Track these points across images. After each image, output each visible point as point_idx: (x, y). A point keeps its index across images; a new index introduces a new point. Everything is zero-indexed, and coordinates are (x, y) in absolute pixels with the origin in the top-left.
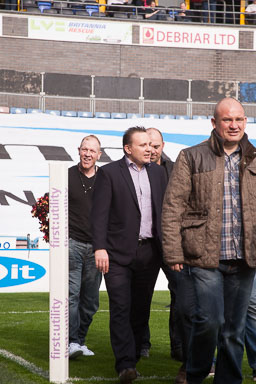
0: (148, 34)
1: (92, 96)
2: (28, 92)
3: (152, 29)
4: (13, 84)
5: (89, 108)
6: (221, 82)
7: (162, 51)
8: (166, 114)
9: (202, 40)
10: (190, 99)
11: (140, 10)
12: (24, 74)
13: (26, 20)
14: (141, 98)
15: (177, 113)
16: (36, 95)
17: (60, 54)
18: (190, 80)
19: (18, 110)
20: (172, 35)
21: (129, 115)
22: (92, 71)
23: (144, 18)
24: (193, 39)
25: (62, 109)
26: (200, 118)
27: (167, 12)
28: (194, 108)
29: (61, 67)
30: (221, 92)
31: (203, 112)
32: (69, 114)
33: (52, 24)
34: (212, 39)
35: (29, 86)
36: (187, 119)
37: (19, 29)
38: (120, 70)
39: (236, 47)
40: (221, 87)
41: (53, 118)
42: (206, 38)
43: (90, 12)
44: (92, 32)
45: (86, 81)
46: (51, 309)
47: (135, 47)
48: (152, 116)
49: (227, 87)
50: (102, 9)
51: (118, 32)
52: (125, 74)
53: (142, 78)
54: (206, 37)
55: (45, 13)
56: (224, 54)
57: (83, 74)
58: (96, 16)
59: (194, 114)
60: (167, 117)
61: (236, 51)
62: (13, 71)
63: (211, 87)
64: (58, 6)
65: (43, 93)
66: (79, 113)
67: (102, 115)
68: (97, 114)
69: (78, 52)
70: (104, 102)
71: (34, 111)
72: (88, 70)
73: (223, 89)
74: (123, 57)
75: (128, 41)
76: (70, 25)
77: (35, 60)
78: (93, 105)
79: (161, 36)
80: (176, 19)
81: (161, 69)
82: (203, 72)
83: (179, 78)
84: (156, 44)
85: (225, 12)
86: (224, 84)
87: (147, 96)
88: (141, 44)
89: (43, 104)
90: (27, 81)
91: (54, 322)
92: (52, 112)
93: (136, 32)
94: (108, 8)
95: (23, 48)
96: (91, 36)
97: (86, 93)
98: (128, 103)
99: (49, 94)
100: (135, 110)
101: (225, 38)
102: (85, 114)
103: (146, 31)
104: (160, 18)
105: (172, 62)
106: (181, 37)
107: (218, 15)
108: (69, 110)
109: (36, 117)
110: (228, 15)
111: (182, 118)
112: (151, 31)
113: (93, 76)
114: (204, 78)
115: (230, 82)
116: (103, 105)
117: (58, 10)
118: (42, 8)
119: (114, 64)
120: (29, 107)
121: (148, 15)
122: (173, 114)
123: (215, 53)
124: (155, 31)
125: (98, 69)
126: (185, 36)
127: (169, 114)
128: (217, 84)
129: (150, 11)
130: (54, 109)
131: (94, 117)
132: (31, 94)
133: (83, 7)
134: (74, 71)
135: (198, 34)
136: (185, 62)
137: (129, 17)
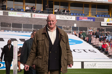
0: (34, 16)
1: (22, 28)
2: (8, 27)
4: (5, 25)
11: (32, 11)
12: (8, 23)
13: (8, 12)
17: (15, 19)
18: (43, 25)
19: (6, 31)
21: (30, 32)
25: (16, 31)
27: (38, 11)
29: (15, 22)
33: (14, 13)
35: (9, 26)
41: (14, 33)
44: (22, 15)
45: (21, 25)
47: (32, 18)
50: (24, 10)
51: (28, 15)
52: (29, 24)
53: (33, 25)
55: (12, 11)
58: (23, 11)
62: (5, 23)
65: (11, 27)
66: (19, 32)
67: (24, 32)
69: (19, 19)
72: (21, 23)
74: (29, 20)
76: (18, 13)
77: (10, 20)
78: (22, 30)
83: (41, 25)
85: (50, 11)
87: (34, 28)
88: (33, 17)
89: (11, 30)
92: (14, 31)
93: (32, 15)
94: (26, 10)
95: (7, 18)
97: (21, 27)
98: (30, 30)
99: (13, 28)
102: (21, 32)
104: (37, 12)
105: (39, 21)
109: (10, 32)
116: (25, 30)
117: (15, 10)
119: (27, 21)
120: (8, 30)
124: (36, 15)
125: (23, 22)
126: (42, 16)
129: (35, 11)
132: (9, 28)
133: (20, 10)
134: (18, 23)
135: (45, 16)
136: (42, 21)
137: (30, 12)
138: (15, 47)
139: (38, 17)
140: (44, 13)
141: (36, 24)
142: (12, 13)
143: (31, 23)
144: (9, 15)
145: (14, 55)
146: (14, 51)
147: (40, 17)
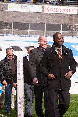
0: (47, 9)
1: (29, 30)
2: (8, 28)
3: (49, 7)
4: (3, 26)
5: (28, 33)
6: (72, 25)
7: (52, 14)
9: (65, 11)
12: (6, 22)
13: (7, 5)
14: (45, 30)
16: (10, 30)
17: (18, 16)
18: (61, 24)
19: (4, 35)
20: (55, 9)
23: (46, 4)
24: (62, 10)
25: (19, 34)
27: (54, 1)
29: (19, 20)
30: (72, 28)
31: (66, 35)
32: (21, 36)
33: (16, 6)
34: (68, 10)
35: (8, 27)
37: (5, 8)
38: (38, 21)
39: (77, 13)
40: (72, 26)
41: (16, 37)
43: (28, 2)
44: (29, 8)
45: (27, 25)
47: (43, 13)
48: (49, 36)
49: (74, 26)
50: (32, 1)
51: (37, 8)
53: (45, 24)
54: (67, 10)
55: (13, 2)
56: (73, 15)
57: (26, 22)
58: (30, 3)
61: (77, 14)
62: (3, 22)
63: (68, 26)
65: (13, 29)
66: (25, 35)
67: (32, 36)
68: (31, 36)
69: (24, 15)
70: (33, 32)
71: (10, 35)
72: (28, 21)
73: (73, 27)
74: (39, 17)
75: (41, 11)
76: (22, 6)
77: (10, 18)
78: (29, 33)
79: (52, 10)
80: (57, 4)
81: (52, 21)
82: (66, 22)
83: (58, 23)
84: (50, 12)
85: (73, 1)
86: (73, 25)
87: (47, 30)
88: (45, 12)
90: (7, 25)
91: (19, 105)
92: (16, 35)
93: (43, 8)
95: (6, 14)
96: (29, 10)
97: (27, 29)
98: (41, 32)
99: (15, 29)
101: (73, 10)
102: (27, 36)
103: (47, 8)
105: (56, 18)
106: (58, 10)
107: (71, 2)
108: (21, 34)
109: (11, 37)
110: (74, 3)
112: (48, 8)
113: (29, 23)
114: (66, 24)
115: (75, 25)
117: (18, 1)
119: (36, 19)
120: (8, 33)
121: (47, 3)
123: (69, 15)
124: (50, 8)
125: (31, 21)
126: (60, 9)
128: (70, 26)
130: (16, 34)
132: (9, 29)
134: (23, 22)
135: (64, 9)
136: (60, 18)
137: (41, 3)
138: (20, 61)
139: (53, 12)
140: (62, 4)
141: (51, 23)
144: (8, 10)
145: (19, 73)
146: (18, 68)
147: (57, 11)
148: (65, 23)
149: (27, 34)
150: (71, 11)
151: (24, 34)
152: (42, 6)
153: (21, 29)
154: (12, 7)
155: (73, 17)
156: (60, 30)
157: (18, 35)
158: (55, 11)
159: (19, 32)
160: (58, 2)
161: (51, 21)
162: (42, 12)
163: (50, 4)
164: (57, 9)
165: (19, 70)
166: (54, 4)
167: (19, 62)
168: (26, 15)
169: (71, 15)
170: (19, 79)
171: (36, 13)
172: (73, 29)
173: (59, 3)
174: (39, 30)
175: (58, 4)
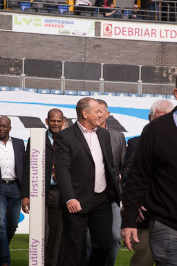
0: (107, 29)
1: (63, 77)
2: (11, 74)
3: (111, 25)
5: (60, 86)
6: (165, 67)
8: (121, 92)
9: (150, 34)
10: (140, 81)
11: (101, 10)
12: (9, 59)
13: (11, 16)
14: (102, 79)
15: (130, 92)
16: (18, 77)
17: (38, 44)
18: (140, 66)
19: (4, 88)
20: (127, 30)
21: (91, 92)
22: (63, 58)
23: (105, 16)
24: (143, 34)
25: (38, 88)
26: (148, 96)
27: (123, 11)
28: (143, 88)
29: (38, 54)
30: (165, 75)
31: (151, 91)
32: (44, 91)
33: (31, 20)
34: (158, 34)
35: (12, 69)
36: (137, 96)
37: (5, 24)
38: (85, 57)
40: (165, 71)
41: (31, 95)
42: (154, 32)
43: (62, 11)
44: (63, 27)
45: (58, 65)
46: (30, 247)
47: (97, 39)
48: (110, 94)
49: (170, 72)
50: (71, 9)
51: (83, 27)
52: (88, 61)
53: (102, 64)
55: (26, 12)
56: (167, 45)
57: (55, 60)
58: (66, 14)
59: (143, 93)
60: (122, 95)
63: (157, 71)
64: (37, 6)
65: (23, 75)
66: (52, 91)
67: (71, 92)
68: (66, 92)
69: (51, 42)
70: (72, 83)
71: (16, 89)
72: (60, 57)
73: (167, 73)
74: (88, 47)
75: (92, 34)
76: (46, 21)
77: (17, 48)
78: (63, 85)
79: (118, 31)
80: (130, 18)
81: (118, 57)
82: (151, 60)
83: (132, 64)
84: (114, 37)
85: (168, 12)
86: (167, 69)
87: (106, 78)
88: (102, 36)
89: (23, 83)
90: (11, 65)
91: (32, 258)
92: (31, 90)
93: (98, 27)
94: (76, 8)
95: (8, 39)
96: (62, 30)
97: (58, 75)
98: (91, 84)
99: (28, 76)
100: (97, 89)
101: (169, 33)
102: (57, 92)
104: (117, 17)
105: (127, 51)
106: (134, 32)
107: (163, 14)
108: (44, 89)
109: (17, 94)
110: (171, 15)
111: (134, 96)
113: (63, 62)
114: (152, 64)
115: (172, 67)
116: (71, 85)
117: (36, 10)
118: (24, 7)
119: (80, 52)
120: (12, 85)
121: (107, 14)
122: (126, 92)
123: (160, 45)
124: (113, 26)
125: (67, 56)
126: (137, 30)
127: (123, 92)
128: (162, 70)
129: (109, 11)
130: (32, 87)
131: (64, 94)
132: (14, 76)
133: (56, 7)
134: (48, 58)
135: (147, 30)
136: (137, 52)
137: (92, 16)
138: (37, 151)
139: (120, 37)
140: (143, 18)
141: (115, 62)
142: (24, 19)
143: (95, 60)
144: (14, 30)
145: (33, 181)
146: (33, 167)
147: (131, 33)
148: (148, 63)
149: (59, 88)
150: (164, 34)
151: (52, 88)
152: (96, 23)
153: (44, 77)
154: (24, 23)
155: (169, 48)
156: (136, 80)
157: (36, 90)
158: (124, 33)
159: (37, 83)
160: (134, 13)
161: (116, 59)
162: (94, 36)
163: (115, 17)
164: (130, 30)
165: (35, 172)
166: (125, 17)
167: (35, 154)
168: (55, 43)
169: (163, 44)
170: (33, 196)
171: (80, 38)
172: (167, 77)
173: (135, 16)
174: (86, 79)
175: (134, 18)
